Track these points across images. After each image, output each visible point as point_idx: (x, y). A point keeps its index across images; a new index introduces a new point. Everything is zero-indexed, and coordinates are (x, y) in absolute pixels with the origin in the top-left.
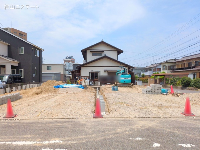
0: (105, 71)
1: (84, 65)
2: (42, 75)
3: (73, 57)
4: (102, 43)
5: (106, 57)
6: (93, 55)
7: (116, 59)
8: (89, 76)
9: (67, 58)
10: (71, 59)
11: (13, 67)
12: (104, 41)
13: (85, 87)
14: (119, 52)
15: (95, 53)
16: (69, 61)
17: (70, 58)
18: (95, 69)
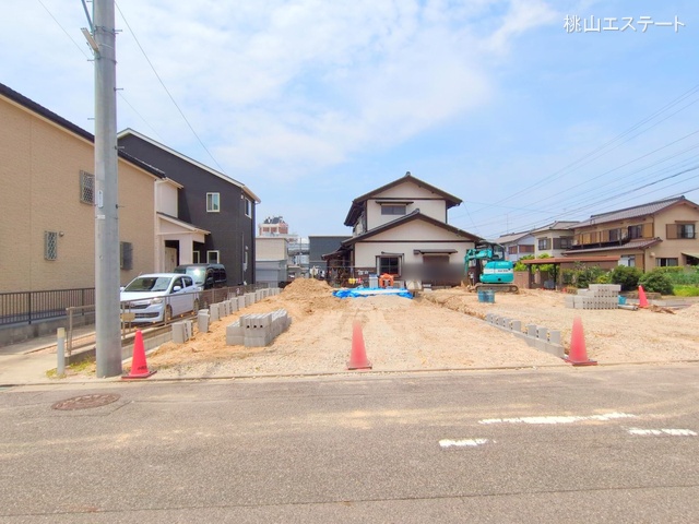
0: (417, 252)
1: (361, 239)
2: (257, 266)
3: (283, 219)
4: (409, 180)
5: (418, 216)
6: (383, 213)
7: (443, 220)
8: (374, 266)
9: (266, 222)
10: (278, 225)
11: (196, 245)
12: (412, 175)
13: (413, 295)
14: (451, 202)
15: (388, 206)
16: (274, 230)
17: (276, 220)
18: (391, 250)
